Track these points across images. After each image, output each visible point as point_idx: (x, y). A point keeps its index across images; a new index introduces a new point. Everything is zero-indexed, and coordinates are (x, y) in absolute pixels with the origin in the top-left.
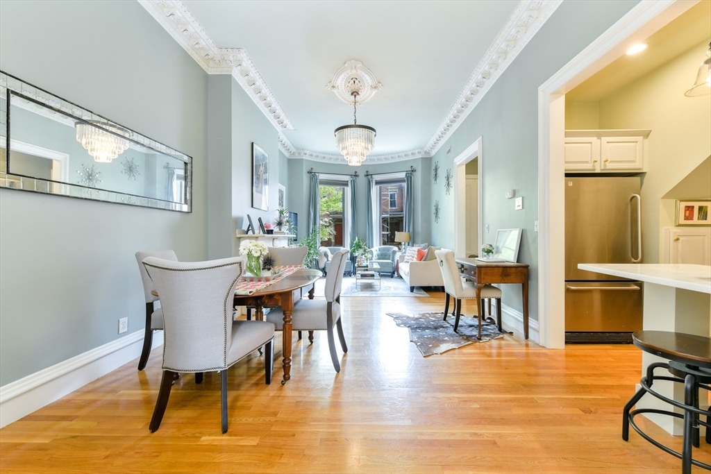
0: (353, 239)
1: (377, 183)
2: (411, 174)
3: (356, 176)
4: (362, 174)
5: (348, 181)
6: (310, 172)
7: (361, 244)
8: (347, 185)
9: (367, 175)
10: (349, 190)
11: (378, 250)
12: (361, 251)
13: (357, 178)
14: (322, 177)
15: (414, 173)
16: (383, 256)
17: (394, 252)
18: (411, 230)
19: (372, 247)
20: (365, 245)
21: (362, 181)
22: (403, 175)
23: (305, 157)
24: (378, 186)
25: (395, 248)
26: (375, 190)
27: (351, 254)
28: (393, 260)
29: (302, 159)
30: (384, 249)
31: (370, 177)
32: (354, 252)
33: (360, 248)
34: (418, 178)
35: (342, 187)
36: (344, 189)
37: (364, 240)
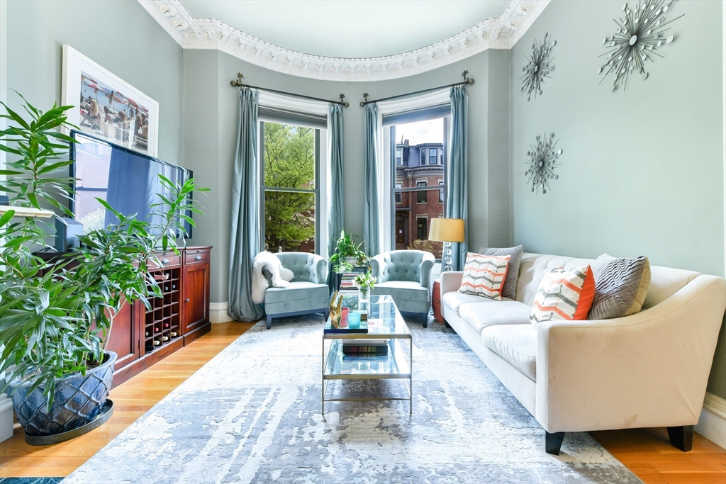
0: (335, 235)
1: (386, 120)
2: (464, 89)
3: (344, 104)
4: (354, 100)
5: (326, 117)
6: (236, 84)
7: (352, 245)
8: (324, 124)
9: (366, 103)
10: (327, 135)
11: (389, 258)
12: (351, 262)
13: (345, 110)
14: (266, 99)
15: (469, 88)
16: (400, 273)
17: (428, 265)
18: (465, 215)
19: (377, 253)
20: (362, 248)
21: (354, 116)
22: (444, 97)
23: (222, 47)
24: (388, 126)
25: (428, 256)
26: (380, 133)
27: (331, 268)
28: (426, 284)
29: (216, 51)
30: (402, 258)
31: (371, 105)
32: (338, 263)
33: (351, 254)
34: (480, 97)
35: (314, 128)
36: (318, 132)
37: (359, 237)
